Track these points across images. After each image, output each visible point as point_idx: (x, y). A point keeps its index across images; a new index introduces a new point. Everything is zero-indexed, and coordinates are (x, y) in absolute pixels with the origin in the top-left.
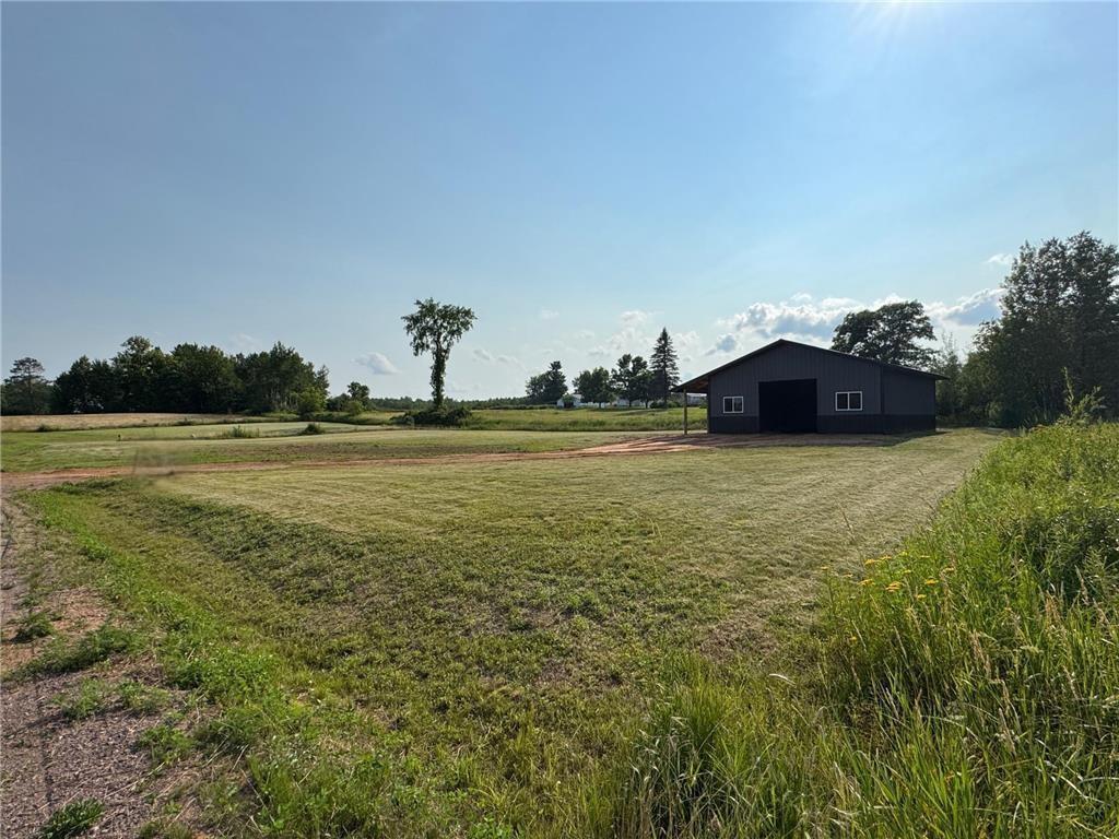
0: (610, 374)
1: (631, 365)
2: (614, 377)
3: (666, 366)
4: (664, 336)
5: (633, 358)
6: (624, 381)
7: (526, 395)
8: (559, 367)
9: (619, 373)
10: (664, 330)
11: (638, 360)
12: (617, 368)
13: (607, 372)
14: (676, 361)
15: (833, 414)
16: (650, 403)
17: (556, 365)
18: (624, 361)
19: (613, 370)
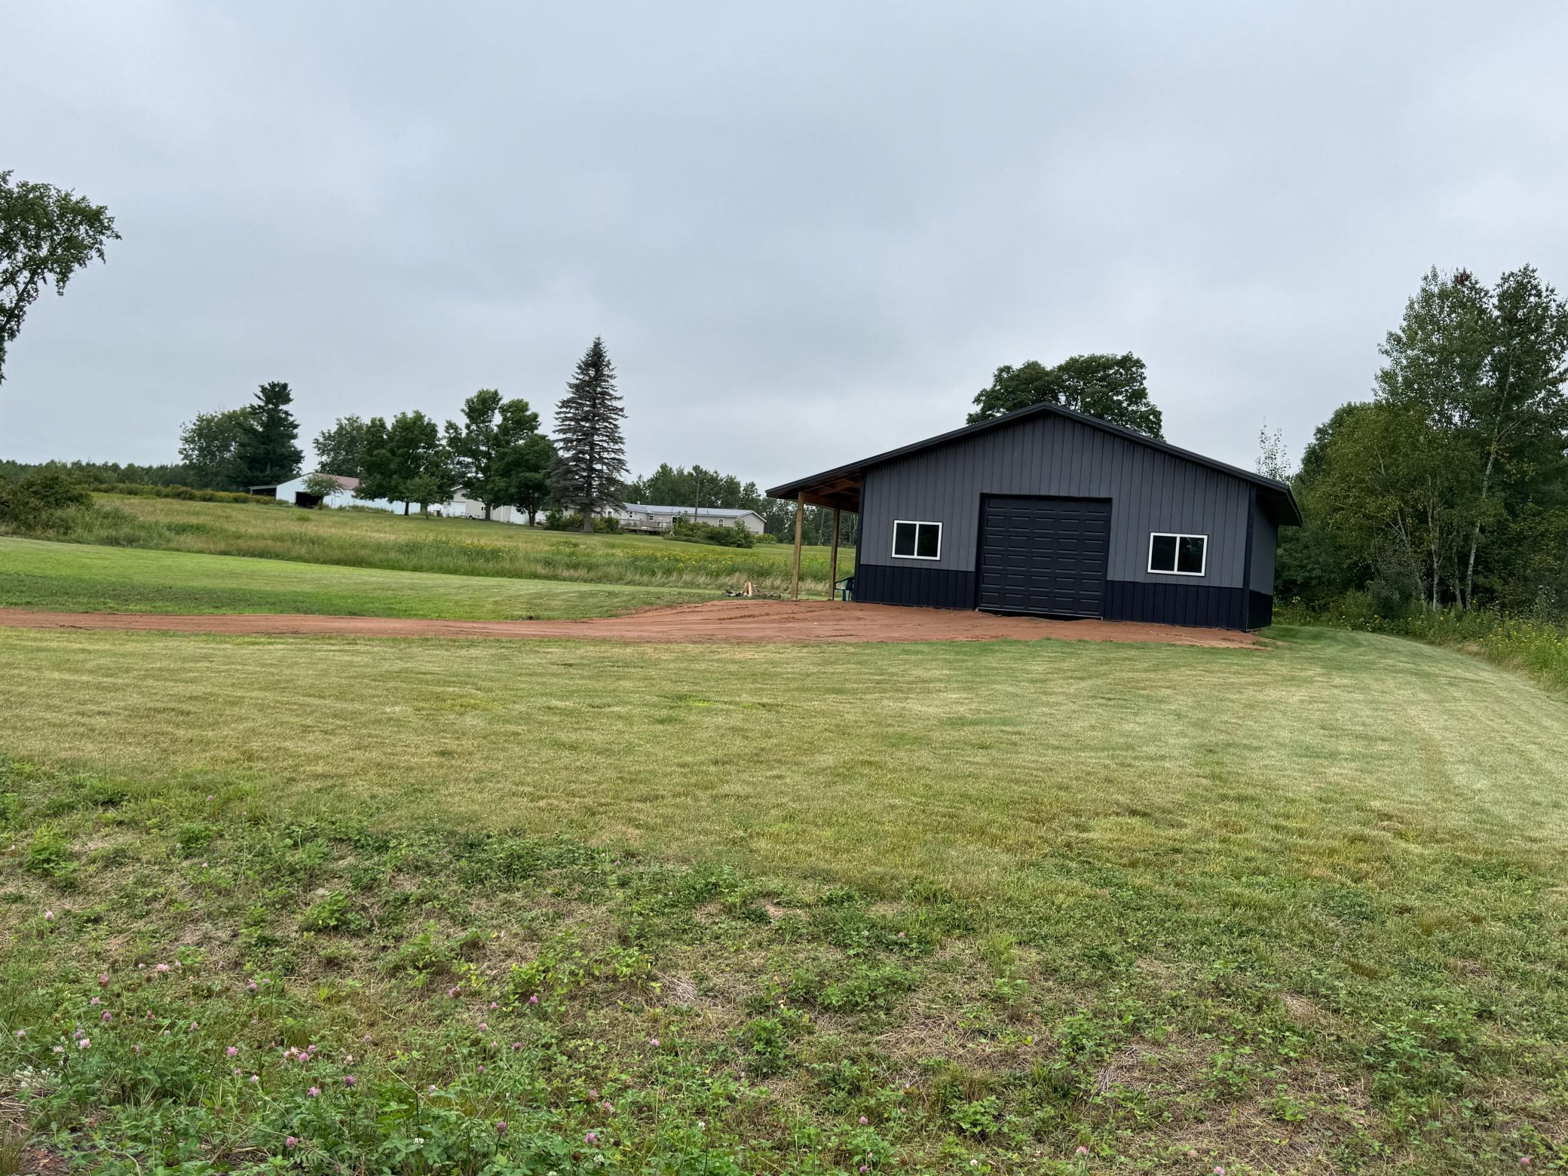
0: (441, 433)
1: (497, 419)
2: (454, 441)
3: (594, 430)
4: (596, 361)
5: (505, 401)
6: (475, 454)
7: (178, 461)
8: (287, 400)
9: (464, 433)
10: (597, 345)
11: (519, 407)
12: (462, 421)
13: (432, 430)
14: (621, 422)
15: (1140, 579)
16: (541, 516)
17: (277, 394)
18: (481, 407)
19: (451, 426)
